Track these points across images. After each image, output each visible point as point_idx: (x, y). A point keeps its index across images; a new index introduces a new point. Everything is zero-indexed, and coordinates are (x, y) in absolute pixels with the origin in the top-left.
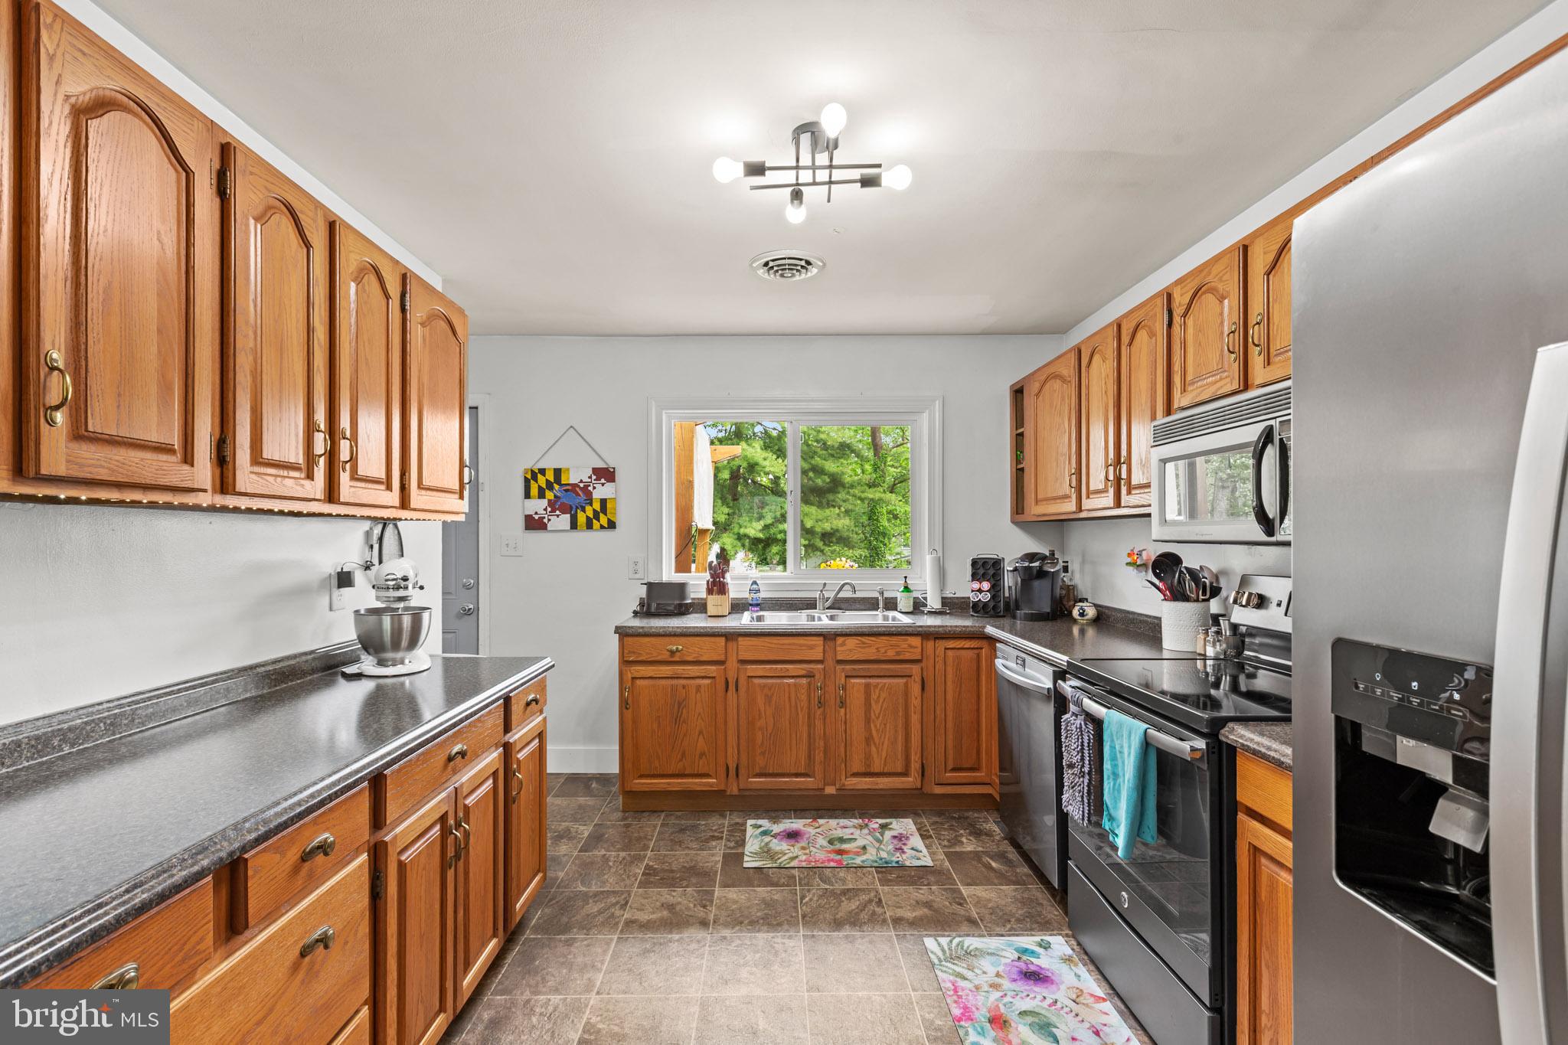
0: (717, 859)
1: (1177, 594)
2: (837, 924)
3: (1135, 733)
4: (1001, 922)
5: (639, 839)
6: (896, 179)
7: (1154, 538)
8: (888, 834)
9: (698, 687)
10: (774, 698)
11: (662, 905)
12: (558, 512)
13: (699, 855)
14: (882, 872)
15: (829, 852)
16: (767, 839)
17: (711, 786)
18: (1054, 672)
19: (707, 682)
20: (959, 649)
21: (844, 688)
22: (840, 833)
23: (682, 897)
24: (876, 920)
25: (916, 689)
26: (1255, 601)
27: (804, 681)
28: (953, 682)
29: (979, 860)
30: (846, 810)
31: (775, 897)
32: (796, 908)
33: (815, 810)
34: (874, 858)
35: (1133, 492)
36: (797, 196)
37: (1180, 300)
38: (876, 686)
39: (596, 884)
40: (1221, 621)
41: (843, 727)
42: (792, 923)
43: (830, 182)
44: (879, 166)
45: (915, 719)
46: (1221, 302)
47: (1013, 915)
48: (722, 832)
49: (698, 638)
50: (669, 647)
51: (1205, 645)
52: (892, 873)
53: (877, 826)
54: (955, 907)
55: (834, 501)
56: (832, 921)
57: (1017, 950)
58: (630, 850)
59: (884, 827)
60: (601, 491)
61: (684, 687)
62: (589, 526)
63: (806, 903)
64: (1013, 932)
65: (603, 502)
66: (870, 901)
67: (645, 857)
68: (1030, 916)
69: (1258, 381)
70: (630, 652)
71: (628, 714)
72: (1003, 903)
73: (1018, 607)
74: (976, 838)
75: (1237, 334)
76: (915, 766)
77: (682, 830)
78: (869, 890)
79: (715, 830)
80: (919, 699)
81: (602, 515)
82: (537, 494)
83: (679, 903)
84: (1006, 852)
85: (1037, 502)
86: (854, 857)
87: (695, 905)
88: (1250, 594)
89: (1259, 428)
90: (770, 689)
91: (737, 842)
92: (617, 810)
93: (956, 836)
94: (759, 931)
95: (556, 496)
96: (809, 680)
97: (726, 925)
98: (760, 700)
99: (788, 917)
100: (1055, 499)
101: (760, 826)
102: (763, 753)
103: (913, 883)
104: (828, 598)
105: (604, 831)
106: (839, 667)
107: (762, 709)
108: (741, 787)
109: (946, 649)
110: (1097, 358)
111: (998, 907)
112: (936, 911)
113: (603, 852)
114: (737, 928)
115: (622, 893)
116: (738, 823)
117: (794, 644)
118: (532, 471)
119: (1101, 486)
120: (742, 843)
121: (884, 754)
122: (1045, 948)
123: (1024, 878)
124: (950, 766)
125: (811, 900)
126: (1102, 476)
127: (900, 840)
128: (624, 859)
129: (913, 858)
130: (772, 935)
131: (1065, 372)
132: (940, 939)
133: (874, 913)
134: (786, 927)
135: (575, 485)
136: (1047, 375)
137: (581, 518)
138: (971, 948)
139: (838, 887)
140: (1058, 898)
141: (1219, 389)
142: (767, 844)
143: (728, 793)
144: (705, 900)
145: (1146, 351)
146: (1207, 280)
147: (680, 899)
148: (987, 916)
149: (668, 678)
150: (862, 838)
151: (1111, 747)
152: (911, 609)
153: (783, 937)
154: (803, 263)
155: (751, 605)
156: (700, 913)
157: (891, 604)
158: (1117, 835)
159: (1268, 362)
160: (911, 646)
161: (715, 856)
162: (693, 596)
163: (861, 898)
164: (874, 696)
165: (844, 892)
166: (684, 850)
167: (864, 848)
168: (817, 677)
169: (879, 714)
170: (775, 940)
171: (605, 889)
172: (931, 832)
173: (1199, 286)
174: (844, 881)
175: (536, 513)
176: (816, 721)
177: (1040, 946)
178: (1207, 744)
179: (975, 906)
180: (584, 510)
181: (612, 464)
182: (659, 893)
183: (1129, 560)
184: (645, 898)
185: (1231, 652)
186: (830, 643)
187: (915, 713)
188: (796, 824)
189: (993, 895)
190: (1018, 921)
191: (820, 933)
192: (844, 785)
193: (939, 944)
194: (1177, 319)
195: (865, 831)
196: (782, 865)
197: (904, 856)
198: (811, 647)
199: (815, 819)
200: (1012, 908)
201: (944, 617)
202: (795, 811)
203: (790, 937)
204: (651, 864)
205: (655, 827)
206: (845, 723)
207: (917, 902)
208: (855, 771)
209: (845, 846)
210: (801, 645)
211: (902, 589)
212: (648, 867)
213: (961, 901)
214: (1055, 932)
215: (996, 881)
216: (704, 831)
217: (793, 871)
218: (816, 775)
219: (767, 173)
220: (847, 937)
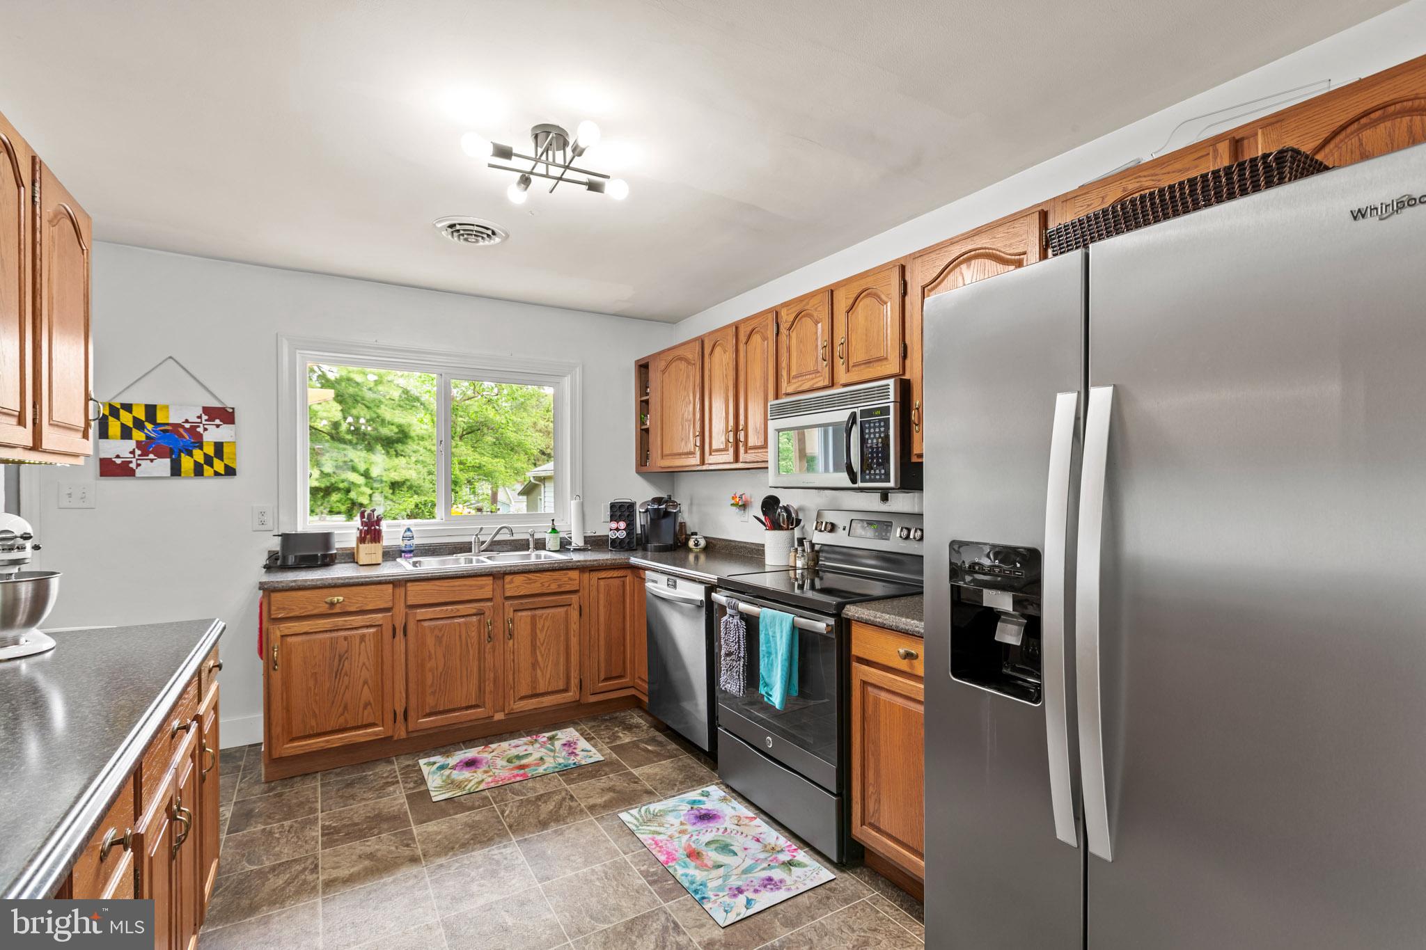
0: (402, 801)
1: (775, 525)
2: (544, 825)
3: (786, 621)
4: (670, 787)
5: (301, 804)
6: (616, 191)
7: (771, 485)
8: (558, 744)
9: (363, 637)
10: (445, 639)
11: (360, 857)
12: (151, 456)
13: (380, 802)
14: (564, 774)
15: (512, 769)
16: (447, 772)
17: (377, 735)
18: (706, 587)
19: (372, 630)
20: (609, 578)
21: (512, 621)
22: (514, 752)
23: (381, 844)
24: (574, 812)
25: (574, 614)
26: (829, 527)
27: (474, 619)
28: (605, 606)
29: (638, 747)
30: (512, 732)
31: (477, 818)
32: (500, 822)
33: (482, 738)
34: (554, 765)
35: (749, 451)
36: (525, 180)
37: (786, 317)
38: (541, 617)
39: (268, 859)
40: (805, 543)
41: (512, 657)
42: (502, 835)
43: (560, 179)
44: (607, 177)
45: (574, 641)
46: (816, 325)
47: (676, 780)
48: (396, 777)
49: (362, 588)
50: (328, 599)
51: (795, 560)
52: (571, 773)
53: (545, 739)
54: (633, 785)
55: (403, 451)
56: (538, 824)
57: (688, 803)
58: (294, 817)
59: (551, 739)
60: (213, 434)
61: (346, 638)
62: (198, 471)
63: (508, 815)
64: (680, 792)
65: (219, 447)
66: (564, 799)
67: (318, 819)
68: (688, 777)
69: (843, 382)
70: (279, 609)
71: (277, 677)
72: (667, 773)
73: (647, 542)
74: (629, 731)
75: (827, 348)
76: (574, 682)
77: (350, 785)
78: (560, 792)
79: (387, 777)
80: (578, 624)
81: (216, 461)
82: (119, 434)
83: (378, 850)
84: (655, 736)
85: (663, 456)
86: (535, 768)
87: (397, 848)
88: (827, 523)
89: (848, 412)
90: (440, 630)
91: (415, 782)
92: (257, 782)
93: (613, 733)
94: (473, 851)
95: (148, 437)
96: (478, 617)
97: (438, 855)
98: (430, 641)
99: (496, 831)
100: (680, 454)
101: (435, 763)
102: (434, 693)
103: (593, 777)
104: (483, 543)
105: (251, 806)
106: (508, 603)
107: (433, 652)
108: (410, 729)
109: (599, 579)
110: (718, 350)
111: (663, 777)
112: (618, 792)
113: (260, 827)
114: (451, 854)
115: (306, 858)
116: (409, 765)
117: (465, 585)
118: (110, 405)
119: (722, 446)
120: (423, 781)
121: (548, 676)
122: (707, 796)
123: (675, 752)
124: (602, 677)
125: (511, 812)
126: (723, 439)
127: (570, 746)
128: (291, 827)
129: (586, 757)
130: (487, 849)
131: (690, 356)
132: (631, 811)
133: (570, 808)
134: (497, 839)
135: (176, 426)
136: (672, 355)
137: (187, 463)
138: (656, 811)
139: (531, 795)
140: (703, 761)
141: (817, 382)
142: (449, 776)
143: (395, 738)
144: (407, 839)
145: (760, 349)
146: (806, 308)
147: (377, 847)
148: (659, 786)
149: (326, 631)
150: (536, 752)
151: (765, 634)
152: (558, 548)
153: (499, 848)
154: (489, 232)
155: (404, 552)
156: (407, 852)
157: (540, 545)
158: (771, 696)
159: (848, 370)
160: (570, 579)
161: (397, 798)
162: (337, 545)
163: (555, 799)
164: (539, 626)
165: (539, 798)
166: (360, 801)
167: (542, 759)
168: (487, 614)
169: (544, 641)
170: (493, 852)
171: (284, 861)
172: (593, 735)
173: (800, 309)
174: (534, 789)
175: (118, 457)
176: (486, 655)
177: (703, 795)
178: (835, 620)
179: (647, 781)
180: (190, 454)
181: (229, 403)
182: (350, 848)
183: (733, 502)
184: (336, 856)
185: (811, 563)
186: (500, 582)
187: (574, 636)
188: (471, 753)
189: (657, 770)
190: (681, 783)
191: (531, 836)
192: (512, 709)
193: (632, 815)
194: (783, 330)
195: (537, 745)
196: (472, 791)
197: (579, 758)
198: (481, 587)
199: (486, 745)
200: (674, 775)
201: (586, 553)
202: (464, 743)
203: (505, 847)
204: (327, 823)
205: (315, 789)
206: (513, 653)
207: (603, 790)
208: (523, 694)
209: (524, 762)
210: (471, 586)
211: (550, 530)
212: (323, 827)
213: (636, 780)
214: (709, 784)
215: (655, 759)
216: (375, 780)
217: (484, 793)
218: (487, 705)
219: (513, 157)
220: (556, 832)
